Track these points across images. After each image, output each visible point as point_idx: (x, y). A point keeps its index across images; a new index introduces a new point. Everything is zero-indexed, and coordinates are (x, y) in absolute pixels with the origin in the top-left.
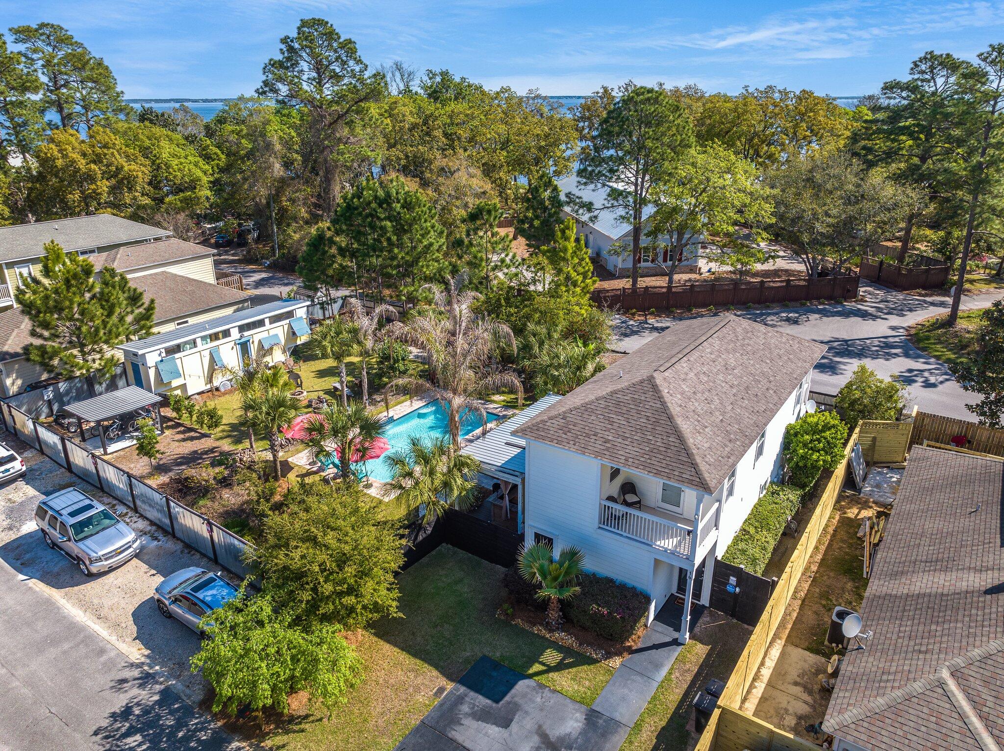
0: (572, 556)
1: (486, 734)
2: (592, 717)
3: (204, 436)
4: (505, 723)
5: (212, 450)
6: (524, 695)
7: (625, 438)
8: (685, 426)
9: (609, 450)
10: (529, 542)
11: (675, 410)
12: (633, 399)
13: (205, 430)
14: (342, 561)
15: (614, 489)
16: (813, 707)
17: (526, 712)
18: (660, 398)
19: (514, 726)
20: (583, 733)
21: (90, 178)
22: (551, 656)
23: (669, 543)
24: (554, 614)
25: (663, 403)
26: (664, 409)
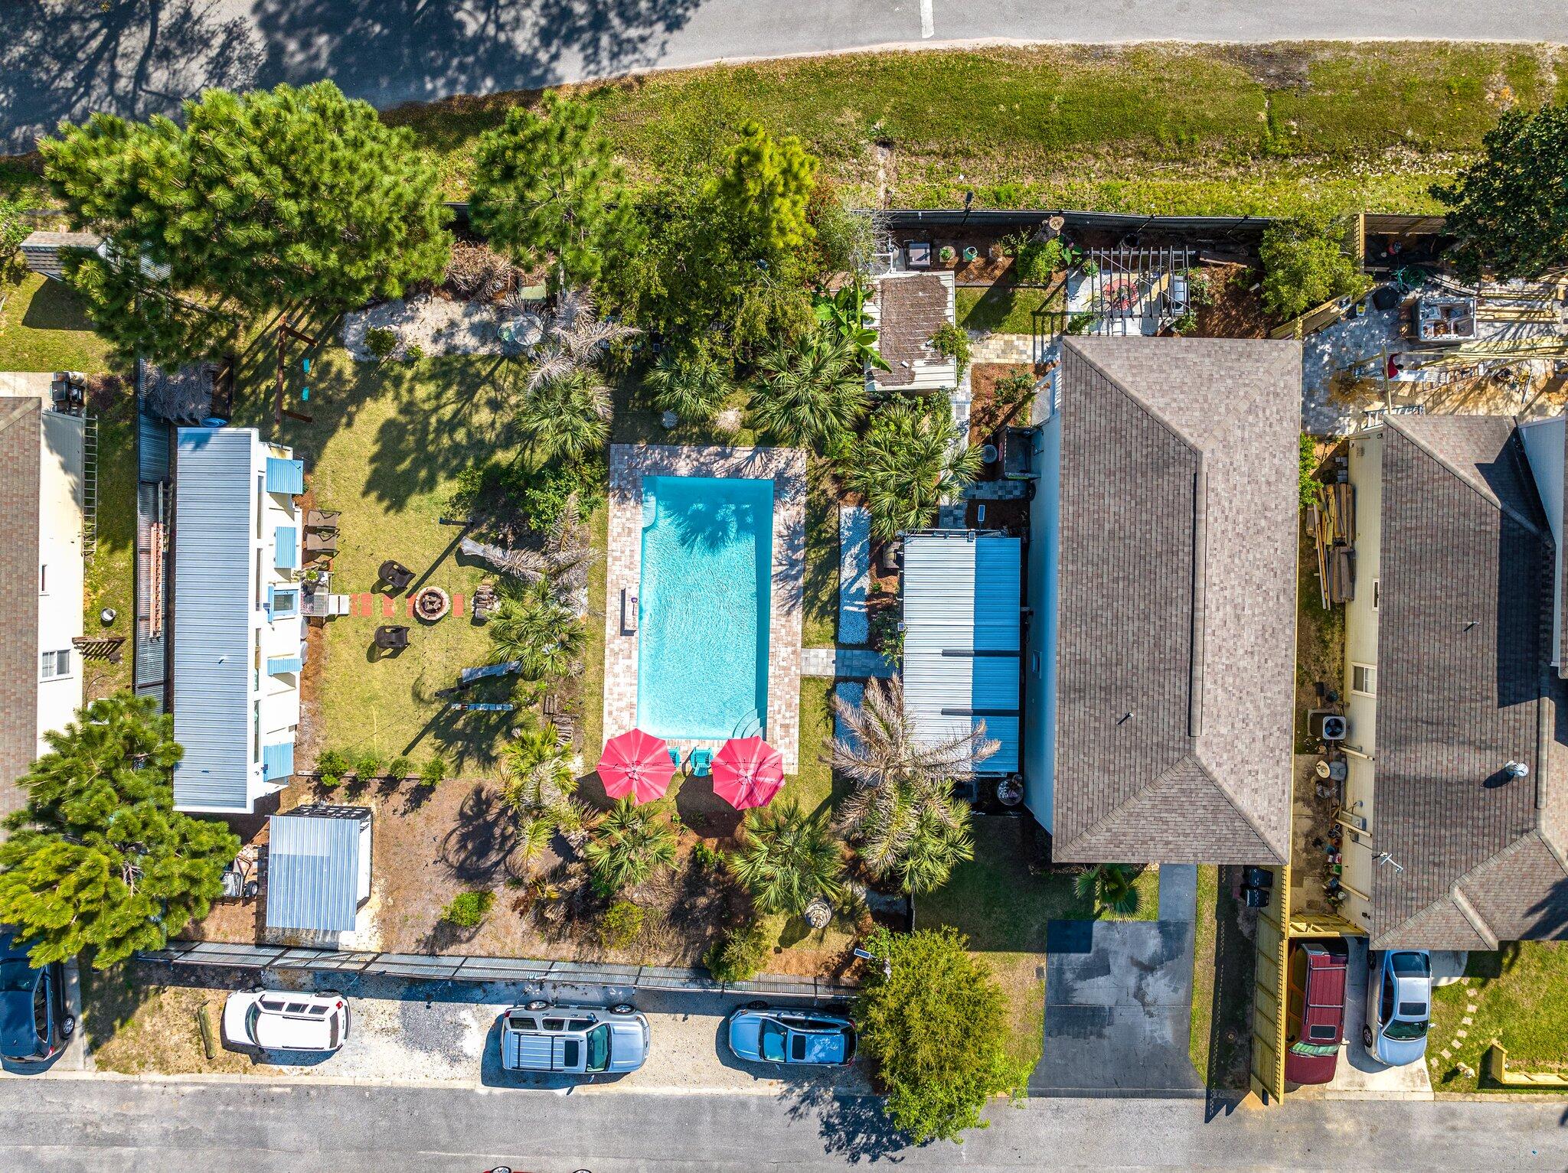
1: (1099, 987)
2: (1163, 926)
4: (1106, 970)
6: (1105, 939)
7: (1186, 835)
8: (1245, 801)
11: (1230, 786)
12: (1182, 791)
16: (1314, 818)
17: (1116, 952)
18: (1213, 782)
19: (1114, 969)
20: (1164, 945)
25: (1218, 787)
26: (1221, 794)
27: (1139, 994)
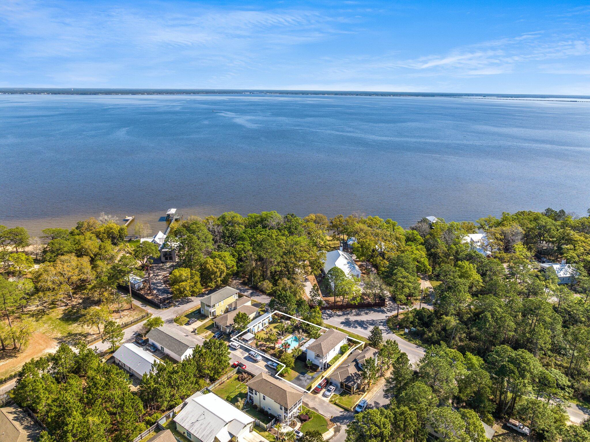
0: (311, 362)
2: (312, 377)
3: (260, 341)
5: (263, 344)
8: (323, 349)
9: (315, 351)
10: (307, 360)
11: (322, 347)
13: (261, 340)
14: (289, 361)
15: (316, 355)
21: (216, 272)
22: (309, 372)
23: (321, 361)
24: (310, 368)
26: (321, 347)
27: (306, 380)
